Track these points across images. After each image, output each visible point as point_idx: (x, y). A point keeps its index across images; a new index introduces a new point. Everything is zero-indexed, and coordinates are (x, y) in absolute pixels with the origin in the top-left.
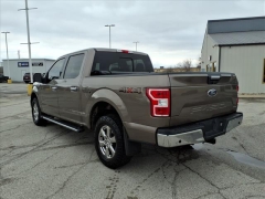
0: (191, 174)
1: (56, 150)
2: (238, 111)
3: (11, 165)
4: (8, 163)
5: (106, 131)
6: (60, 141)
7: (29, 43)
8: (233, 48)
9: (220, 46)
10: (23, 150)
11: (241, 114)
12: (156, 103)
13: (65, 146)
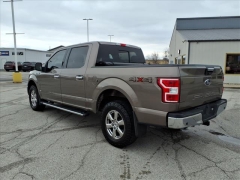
0: (188, 151)
1: (62, 133)
2: (223, 97)
3: (26, 146)
4: (22, 144)
5: (113, 115)
6: (62, 125)
7: (15, 34)
8: (201, 44)
9: (189, 41)
10: (31, 133)
11: (226, 101)
12: (168, 91)
13: (69, 129)
